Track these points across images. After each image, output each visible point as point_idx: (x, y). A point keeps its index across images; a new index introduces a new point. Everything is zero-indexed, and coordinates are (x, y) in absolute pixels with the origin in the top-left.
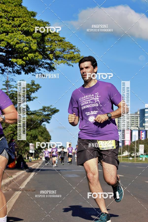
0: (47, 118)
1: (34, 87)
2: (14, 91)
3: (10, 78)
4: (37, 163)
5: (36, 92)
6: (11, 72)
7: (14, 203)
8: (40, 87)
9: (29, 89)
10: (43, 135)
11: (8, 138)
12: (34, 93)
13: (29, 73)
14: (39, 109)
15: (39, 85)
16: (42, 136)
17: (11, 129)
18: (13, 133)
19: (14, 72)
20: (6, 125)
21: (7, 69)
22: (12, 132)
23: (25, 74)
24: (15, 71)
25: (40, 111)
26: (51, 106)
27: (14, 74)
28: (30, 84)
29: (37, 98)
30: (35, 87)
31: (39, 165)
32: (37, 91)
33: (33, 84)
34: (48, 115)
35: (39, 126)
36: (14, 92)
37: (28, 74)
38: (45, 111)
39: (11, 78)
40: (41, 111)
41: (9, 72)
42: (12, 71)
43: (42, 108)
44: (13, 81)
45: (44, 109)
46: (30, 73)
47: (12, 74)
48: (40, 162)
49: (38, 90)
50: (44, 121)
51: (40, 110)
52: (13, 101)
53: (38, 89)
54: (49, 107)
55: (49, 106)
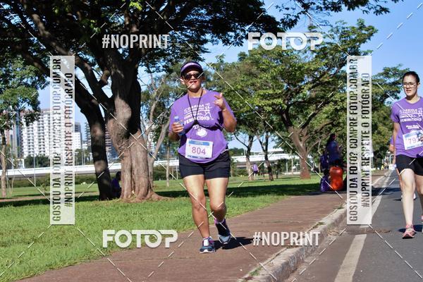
0: (393, 90)
1: (363, 32)
2: (327, 43)
3: (321, 21)
4: (382, 177)
5: (367, 40)
6: (321, 8)
7: (358, 257)
8: (376, 31)
9: (356, 36)
10: (387, 123)
11: (321, 133)
12: (364, 42)
13: (356, 8)
14: (376, 74)
15: (373, 28)
16: (384, 124)
17: (326, 115)
18: (332, 123)
19: (327, 8)
20: (316, 109)
21: (314, 4)
22: (328, 121)
23: (349, 9)
24: (330, 6)
25: (379, 78)
26: (400, 65)
27: (327, 11)
28: (357, 26)
29: (371, 52)
30: (366, 33)
31: (386, 181)
32: (369, 39)
33: (362, 26)
34: (395, 83)
35: (381, 107)
36: (326, 45)
37: (353, 10)
38: (389, 77)
39: (323, 19)
40: (381, 77)
41: (318, 7)
42: (323, 6)
43: (382, 71)
44: (327, 25)
45: (386, 73)
46: (358, 7)
47: (325, 12)
48: (385, 174)
49: (372, 37)
50: (388, 96)
51: (380, 75)
52: (327, 61)
53: (372, 34)
54: (395, 69)
55: (396, 66)
